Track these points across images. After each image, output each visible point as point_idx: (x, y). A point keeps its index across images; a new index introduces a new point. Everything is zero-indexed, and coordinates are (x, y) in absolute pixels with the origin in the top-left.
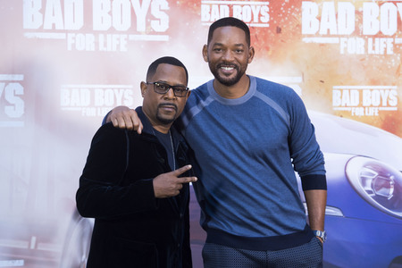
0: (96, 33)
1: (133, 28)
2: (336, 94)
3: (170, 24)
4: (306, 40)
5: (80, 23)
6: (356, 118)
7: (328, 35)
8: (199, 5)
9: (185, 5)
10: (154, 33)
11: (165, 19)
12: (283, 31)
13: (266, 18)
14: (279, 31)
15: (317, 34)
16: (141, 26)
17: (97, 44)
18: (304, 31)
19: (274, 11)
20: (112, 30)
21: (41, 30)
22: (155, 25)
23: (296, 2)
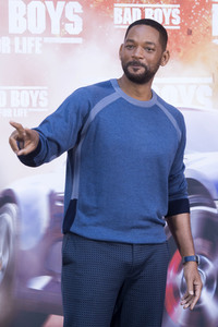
0: (12, 36)
1: (48, 32)
8: (112, 9)
9: (98, 9)
10: (68, 36)
12: (194, 33)
13: (177, 21)
14: (190, 32)
16: (55, 29)
17: (12, 46)
19: (185, 14)
20: (27, 33)
22: (69, 28)
23: (206, 5)
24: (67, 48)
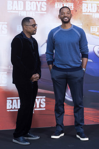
0: (27, 11)
1: (37, 10)
2: (91, 28)
3: (47, 9)
4: (84, 14)
5: (22, 9)
6: (97, 35)
7: (90, 12)
9: (51, 4)
10: (42, 11)
11: (45, 7)
12: (78, 11)
13: (73, 8)
14: (76, 11)
15: (87, 12)
16: (39, 9)
17: (27, 14)
18: (83, 11)
19: (75, 6)
20: (31, 10)
21: (12, 10)
22: (43, 9)
23: (81, 3)
24: (42, 15)
